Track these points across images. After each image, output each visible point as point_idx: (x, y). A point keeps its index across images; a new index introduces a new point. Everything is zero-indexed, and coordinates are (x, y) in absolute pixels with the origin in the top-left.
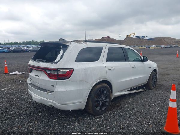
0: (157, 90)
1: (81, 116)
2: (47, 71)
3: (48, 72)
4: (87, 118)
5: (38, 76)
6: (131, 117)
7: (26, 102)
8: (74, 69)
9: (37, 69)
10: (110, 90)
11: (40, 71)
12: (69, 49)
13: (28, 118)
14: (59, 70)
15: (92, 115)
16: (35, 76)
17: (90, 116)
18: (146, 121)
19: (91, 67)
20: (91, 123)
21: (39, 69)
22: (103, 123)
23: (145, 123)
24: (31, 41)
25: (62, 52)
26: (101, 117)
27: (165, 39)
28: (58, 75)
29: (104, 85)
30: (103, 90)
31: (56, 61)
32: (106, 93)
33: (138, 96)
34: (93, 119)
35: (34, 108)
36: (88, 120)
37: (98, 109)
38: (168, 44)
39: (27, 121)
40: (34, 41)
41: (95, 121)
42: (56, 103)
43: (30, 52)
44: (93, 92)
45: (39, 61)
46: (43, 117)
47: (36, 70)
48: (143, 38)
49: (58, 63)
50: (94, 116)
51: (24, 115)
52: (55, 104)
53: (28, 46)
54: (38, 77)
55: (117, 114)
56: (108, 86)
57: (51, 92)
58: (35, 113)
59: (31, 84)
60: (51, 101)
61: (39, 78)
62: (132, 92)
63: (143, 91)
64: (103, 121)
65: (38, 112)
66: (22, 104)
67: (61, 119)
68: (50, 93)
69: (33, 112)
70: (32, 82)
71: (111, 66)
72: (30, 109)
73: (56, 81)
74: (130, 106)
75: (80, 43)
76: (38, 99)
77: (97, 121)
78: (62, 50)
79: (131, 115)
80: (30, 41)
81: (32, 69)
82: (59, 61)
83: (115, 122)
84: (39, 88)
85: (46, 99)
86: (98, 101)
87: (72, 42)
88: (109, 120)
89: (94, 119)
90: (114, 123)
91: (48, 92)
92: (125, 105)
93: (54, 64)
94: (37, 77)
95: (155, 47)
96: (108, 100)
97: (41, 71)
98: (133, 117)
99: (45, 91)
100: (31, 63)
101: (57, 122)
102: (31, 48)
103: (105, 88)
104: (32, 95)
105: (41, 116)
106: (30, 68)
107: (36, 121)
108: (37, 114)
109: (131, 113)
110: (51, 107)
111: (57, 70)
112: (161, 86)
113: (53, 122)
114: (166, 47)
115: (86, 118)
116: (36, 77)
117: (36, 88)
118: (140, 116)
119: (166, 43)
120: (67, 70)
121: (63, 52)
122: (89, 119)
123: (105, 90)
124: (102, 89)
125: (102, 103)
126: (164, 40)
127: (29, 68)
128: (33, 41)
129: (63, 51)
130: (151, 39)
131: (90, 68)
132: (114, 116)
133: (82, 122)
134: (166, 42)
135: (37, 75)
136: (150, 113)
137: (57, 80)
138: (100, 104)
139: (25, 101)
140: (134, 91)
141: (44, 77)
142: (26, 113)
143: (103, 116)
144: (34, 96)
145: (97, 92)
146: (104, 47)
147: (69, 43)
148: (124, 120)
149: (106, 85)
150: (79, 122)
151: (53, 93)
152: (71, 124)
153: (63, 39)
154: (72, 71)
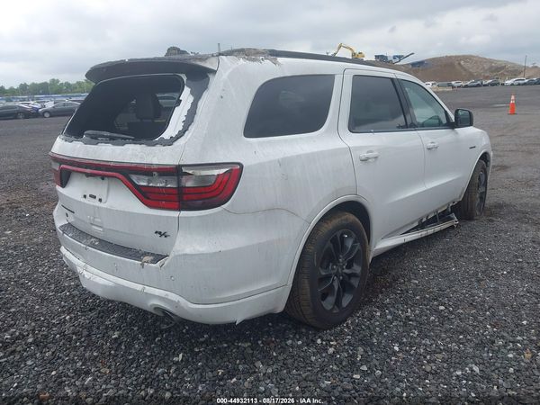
0: (492, 221)
1: (269, 335)
2: (134, 178)
3: (139, 179)
4: (292, 339)
5: (95, 197)
6: (448, 327)
7: (57, 292)
8: (242, 166)
9: (88, 171)
10: (365, 234)
11: (103, 179)
12: (215, 83)
13: (71, 355)
14: (184, 170)
15: (309, 327)
16: (83, 200)
17: (304, 330)
18: (503, 337)
19: (302, 152)
20: (313, 358)
21: (101, 172)
22: (354, 356)
23: (505, 346)
24: (48, 82)
25: (186, 96)
26: (342, 331)
27: (462, 63)
28: (181, 190)
29: (347, 220)
30: (342, 236)
31: (166, 135)
32: (352, 247)
33: (440, 246)
34: (314, 342)
35: (90, 310)
36: (299, 347)
37: (328, 304)
38: (471, 76)
39: (69, 369)
40: (58, 81)
41: (326, 350)
42: (183, 301)
43: (47, 115)
44: (311, 249)
45: (95, 140)
46: (129, 346)
47: (88, 175)
48: (398, 60)
49: (176, 144)
50: (318, 330)
51: (54, 341)
52: (177, 305)
53: (38, 99)
54: (96, 203)
55: (396, 317)
56: (357, 220)
57: (158, 258)
58: (95, 330)
59: (69, 227)
60: (157, 292)
61: (101, 205)
62: (423, 233)
63: (452, 227)
64: (355, 348)
65: (107, 328)
66: (43, 299)
67: (197, 350)
68: (155, 261)
69: (90, 329)
70: (71, 219)
71: (366, 147)
72: (76, 318)
73: (175, 214)
74: (428, 282)
75: (254, 60)
76: (106, 286)
77: (331, 350)
78: (187, 90)
79: (443, 319)
80: (46, 83)
81: (67, 171)
82: (181, 134)
83: (396, 348)
84: (106, 245)
85: (139, 287)
86: (328, 277)
87: (224, 57)
88: (373, 344)
89: (319, 341)
90: (395, 353)
91: (146, 258)
92: (409, 280)
93: (162, 148)
94: (92, 203)
95: (435, 86)
96: (357, 269)
97: (109, 176)
98: (452, 324)
99: (130, 257)
100: (63, 147)
101: (186, 362)
102: (50, 105)
103: (350, 228)
104: (79, 270)
105: (120, 344)
106: (62, 170)
107: (104, 365)
108: (105, 336)
109: (442, 308)
110: (161, 314)
111: (176, 171)
112: (500, 206)
113: (170, 367)
114: (466, 86)
115: (289, 342)
116: (89, 201)
117: (93, 246)
118: (475, 319)
119: (464, 73)
120: (216, 172)
121: (191, 99)
122: (300, 342)
123: (350, 236)
124: (338, 234)
125: (342, 282)
126: (459, 64)
127: (56, 167)
128: (54, 82)
129: (192, 93)
130: (421, 63)
131: (299, 156)
132: (386, 325)
133: (280, 358)
134: (465, 70)
135: (91, 196)
136: (504, 305)
137: (180, 209)
138: (336, 288)
139: (53, 287)
140: (430, 231)
141: (121, 202)
142: (63, 334)
143: (348, 327)
144: (87, 275)
145: (327, 247)
146: (336, 77)
147: (214, 60)
148: (426, 336)
149: (352, 218)
150: (267, 359)
151: (166, 261)
152: (241, 367)
153: (179, 50)
154: (234, 174)
